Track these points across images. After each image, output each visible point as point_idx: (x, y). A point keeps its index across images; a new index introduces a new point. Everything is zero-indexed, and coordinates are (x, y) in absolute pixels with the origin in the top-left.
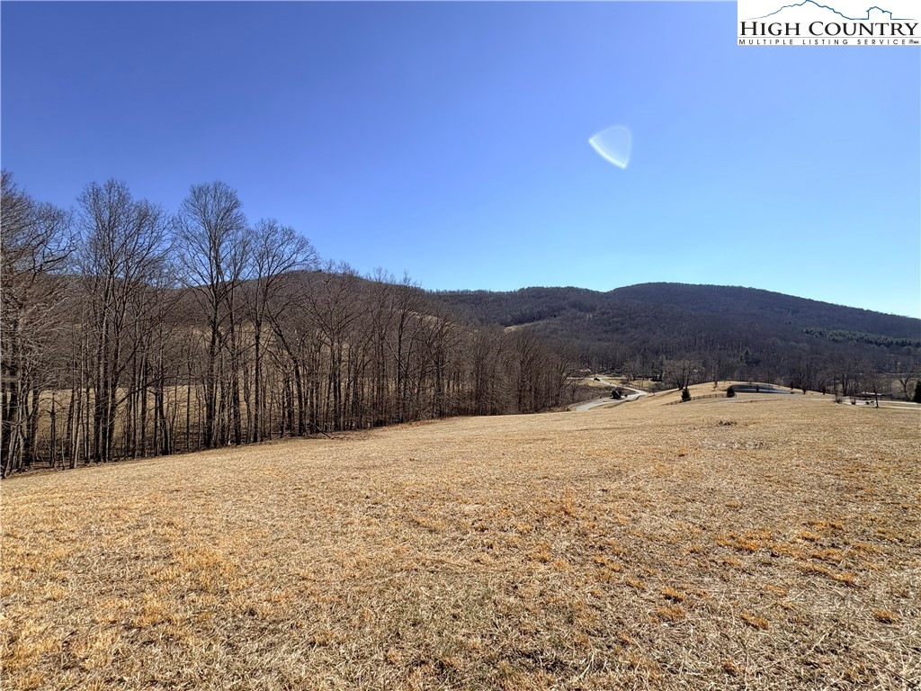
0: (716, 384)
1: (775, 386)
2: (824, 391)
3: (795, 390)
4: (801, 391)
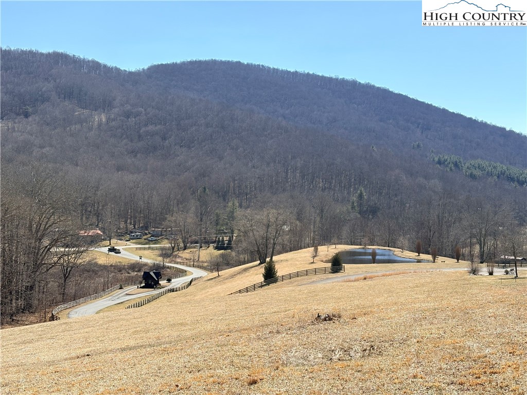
0: (316, 251)
2: (458, 257)
3: (422, 256)
4: (430, 257)
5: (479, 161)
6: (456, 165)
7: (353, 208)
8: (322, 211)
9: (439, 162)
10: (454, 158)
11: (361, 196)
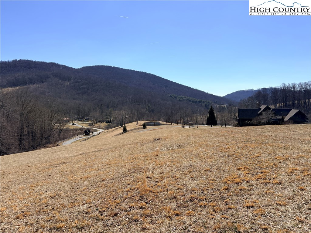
0: (137, 122)
1: (161, 122)
2: (178, 123)
3: (168, 123)
4: (170, 124)
5: (181, 96)
6: (175, 97)
7: (147, 110)
8: (138, 111)
9: (170, 96)
10: (175, 95)
11: (149, 106)
